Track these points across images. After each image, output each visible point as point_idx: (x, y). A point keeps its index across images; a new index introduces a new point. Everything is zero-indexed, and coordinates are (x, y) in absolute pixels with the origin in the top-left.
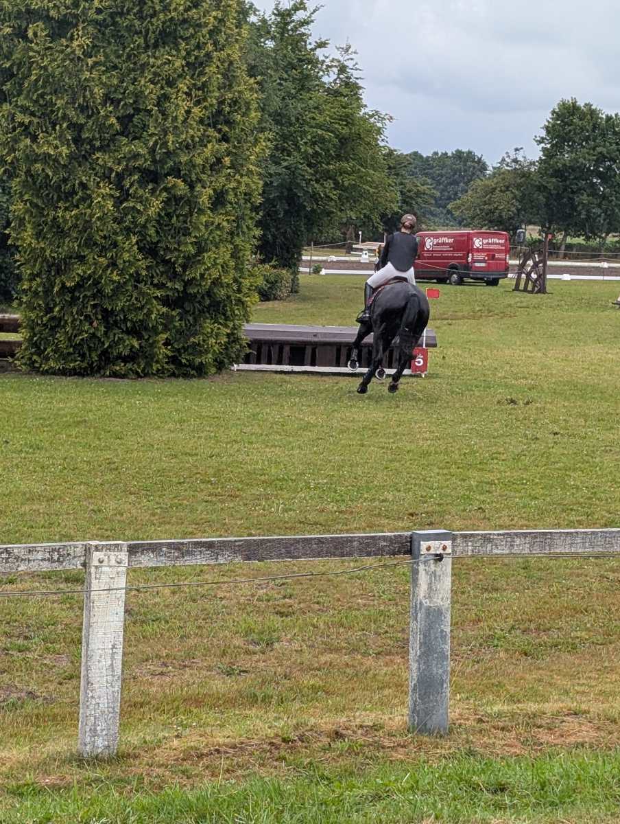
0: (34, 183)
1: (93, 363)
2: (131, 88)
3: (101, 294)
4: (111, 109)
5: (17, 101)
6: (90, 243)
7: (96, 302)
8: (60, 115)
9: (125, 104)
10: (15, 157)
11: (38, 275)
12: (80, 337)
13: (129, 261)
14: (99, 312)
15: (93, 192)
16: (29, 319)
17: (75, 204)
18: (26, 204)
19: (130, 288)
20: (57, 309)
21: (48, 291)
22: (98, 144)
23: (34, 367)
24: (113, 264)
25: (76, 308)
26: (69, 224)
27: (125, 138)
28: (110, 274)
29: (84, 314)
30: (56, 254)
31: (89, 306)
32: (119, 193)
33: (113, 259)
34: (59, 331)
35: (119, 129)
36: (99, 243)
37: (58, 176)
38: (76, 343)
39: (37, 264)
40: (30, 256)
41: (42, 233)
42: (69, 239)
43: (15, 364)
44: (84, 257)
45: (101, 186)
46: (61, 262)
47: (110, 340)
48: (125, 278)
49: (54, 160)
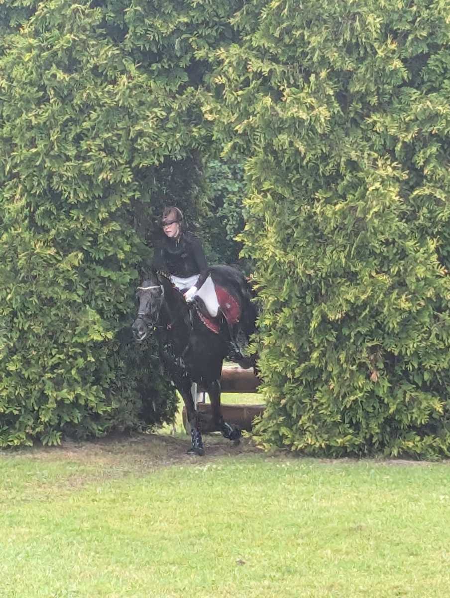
0: (278, 163)
1: (372, 436)
2: (425, 14)
3: (383, 330)
4: (393, 47)
5: (251, 40)
6: (363, 253)
7: (375, 343)
8: (315, 59)
9: (416, 38)
10: (249, 125)
11: (285, 304)
12: (352, 398)
13: (425, 279)
14: (380, 358)
15: (368, 174)
16: (274, 372)
17: (340, 192)
18: (265, 196)
19: (427, 320)
20: (315, 355)
21: (301, 328)
22: (374, 100)
23: (284, 445)
24: (400, 284)
25: (344, 353)
26: (332, 224)
27: (415, 91)
28: (396, 299)
29: (357, 362)
30: (312, 271)
31: (365, 350)
32: (408, 174)
33: (400, 276)
34: (320, 388)
35: (406, 77)
36: (378, 252)
37: (313, 152)
38: (346, 406)
39: (284, 287)
40: (273, 275)
41: (291, 239)
42: (332, 248)
43: (254, 442)
44: (356, 274)
45: (380, 165)
46: (320, 283)
47: (398, 401)
48: (419, 305)
49: (307, 128)
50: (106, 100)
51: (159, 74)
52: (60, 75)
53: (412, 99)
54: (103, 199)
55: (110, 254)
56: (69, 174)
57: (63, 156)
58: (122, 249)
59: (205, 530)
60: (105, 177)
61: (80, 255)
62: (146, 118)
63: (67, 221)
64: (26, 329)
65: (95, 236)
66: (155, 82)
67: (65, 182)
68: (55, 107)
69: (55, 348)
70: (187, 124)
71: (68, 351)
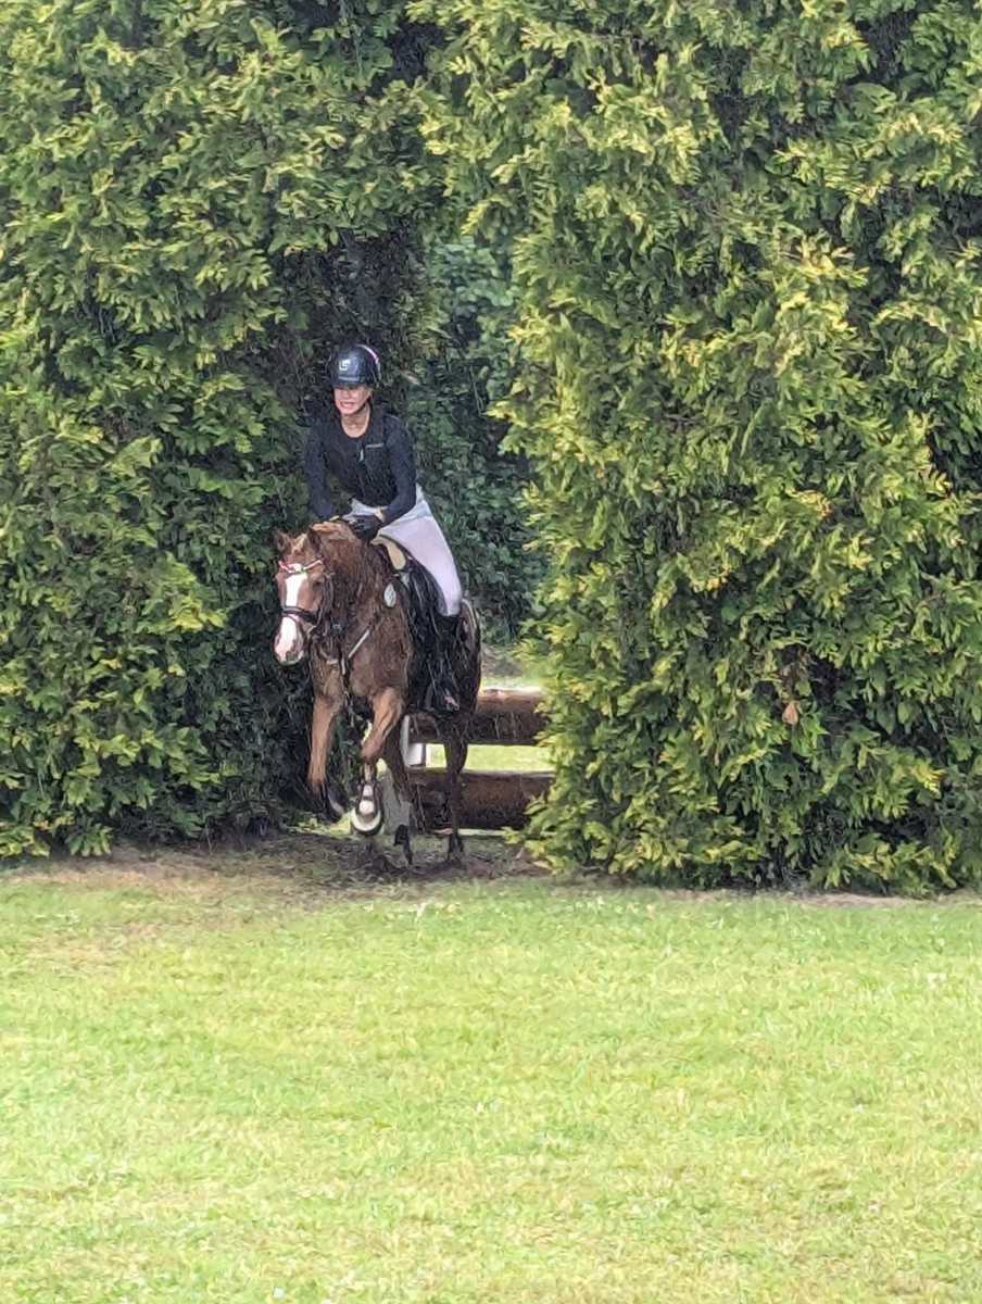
0: (587, 247)
1: (784, 842)
3: (811, 614)
6: (769, 446)
7: (793, 640)
8: (668, 22)
10: (522, 162)
11: (597, 555)
12: (742, 760)
13: (903, 502)
14: (805, 676)
15: (780, 272)
16: (572, 701)
17: (719, 311)
18: (556, 321)
19: (906, 591)
20: (663, 666)
21: (634, 603)
22: (795, 113)
23: (591, 861)
24: (848, 512)
25: (726, 661)
26: (701, 383)
27: (886, 92)
28: (838, 546)
29: (754, 681)
30: (657, 484)
31: (770, 655)
32: (867, 275)
33: (847, 495)
34: (671, 739)
35: (864, 61)
36: (801, 443)
37: (661, 224)
38: (728, 778)
39: (596, 519)
40: (571, 493)
41: (613, 413)
42: (701, 433)
43: (528, 852)
44: (751, 491)
45: (806, 254)
46: (674, 508)
47: (842, 767)
48: (889, 557)
49: (649, 173)
50: (214, 107)
51: (331, 51)
52: (116, 53)
53: (879, 109)
54: (209, 321)
55: (218, 443)
56: (132, 269)
57: (120, 230)
58: (245, 431)
59: (413, 1044)
60: (211, 273)
61: (156, 444)
62: (299, 147)
63: (126, 369)
64: (35, 602)
65: (188, 402)
66: (320, 68)
67: (124, 287)
68: (105, 124)
69: (98, 644)
70: (392, 160)
71: (127, 653)
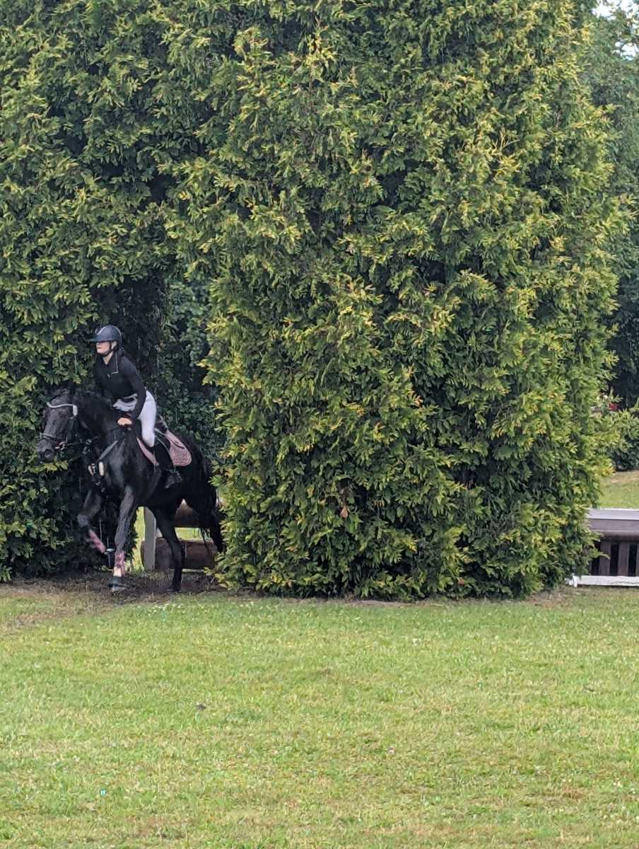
0: (246, 285)
1: (341, 575)
2: (402, 129)
3: (355, 463)
4: (368, 163)
5: (218, 154)
6: (334, 380)
7: (345, 476)
8: (285, 175)
9: (393, 155)
10: (215, 243)
11: (250, 434)
12: (320, 534)
13: (399, 409)
14: (351, 493)
15: (339, 297)
16: (238, 505)
17: (310, 316)
18: (231, 320)
19: (401, 453)
20: (282, 488)
21: (268, 460)
22: (347, 220)
23: (248, 584)
24: (373, 415)
25: (313, 486)
26: (301, 350)
27: (391, 210)
28: (368, 430)
29: (326, 496)
30: (280, 400)
31: (334, 484)
32: (382, 298)
33: (372, 406)
34: (286, 524)
35: (381, 196)
36: (350, 380)
37: (282, 274)
38: (313, 543)
39: (250, 417)
40: (239, 403)
41: (258, 365)
42: (301, 375)
43: (216, 580)
44: (326, 403)
45: (352, 288)
46: (288, 412)
47: (370, 538)
48: (393, 436)
49: (276, 248)
50: (63, 215)
51: (120, 189)
52: (15, 188)
53: (388, 218)
54: (59, 321)
55: (65, 379)
56: (23, 294)
57: (17, 275)
58: (78, 374)
59: (163, 673)
60: (61, 296)
61: (34, 379)
62: (105, 235)
63: (20, 343)
65: (50, 359)
66: (115, 196)
67: (19, 302)
68: (9, 223)
69: (6, 478)
70: (149, 241)
71: (20, 482)
